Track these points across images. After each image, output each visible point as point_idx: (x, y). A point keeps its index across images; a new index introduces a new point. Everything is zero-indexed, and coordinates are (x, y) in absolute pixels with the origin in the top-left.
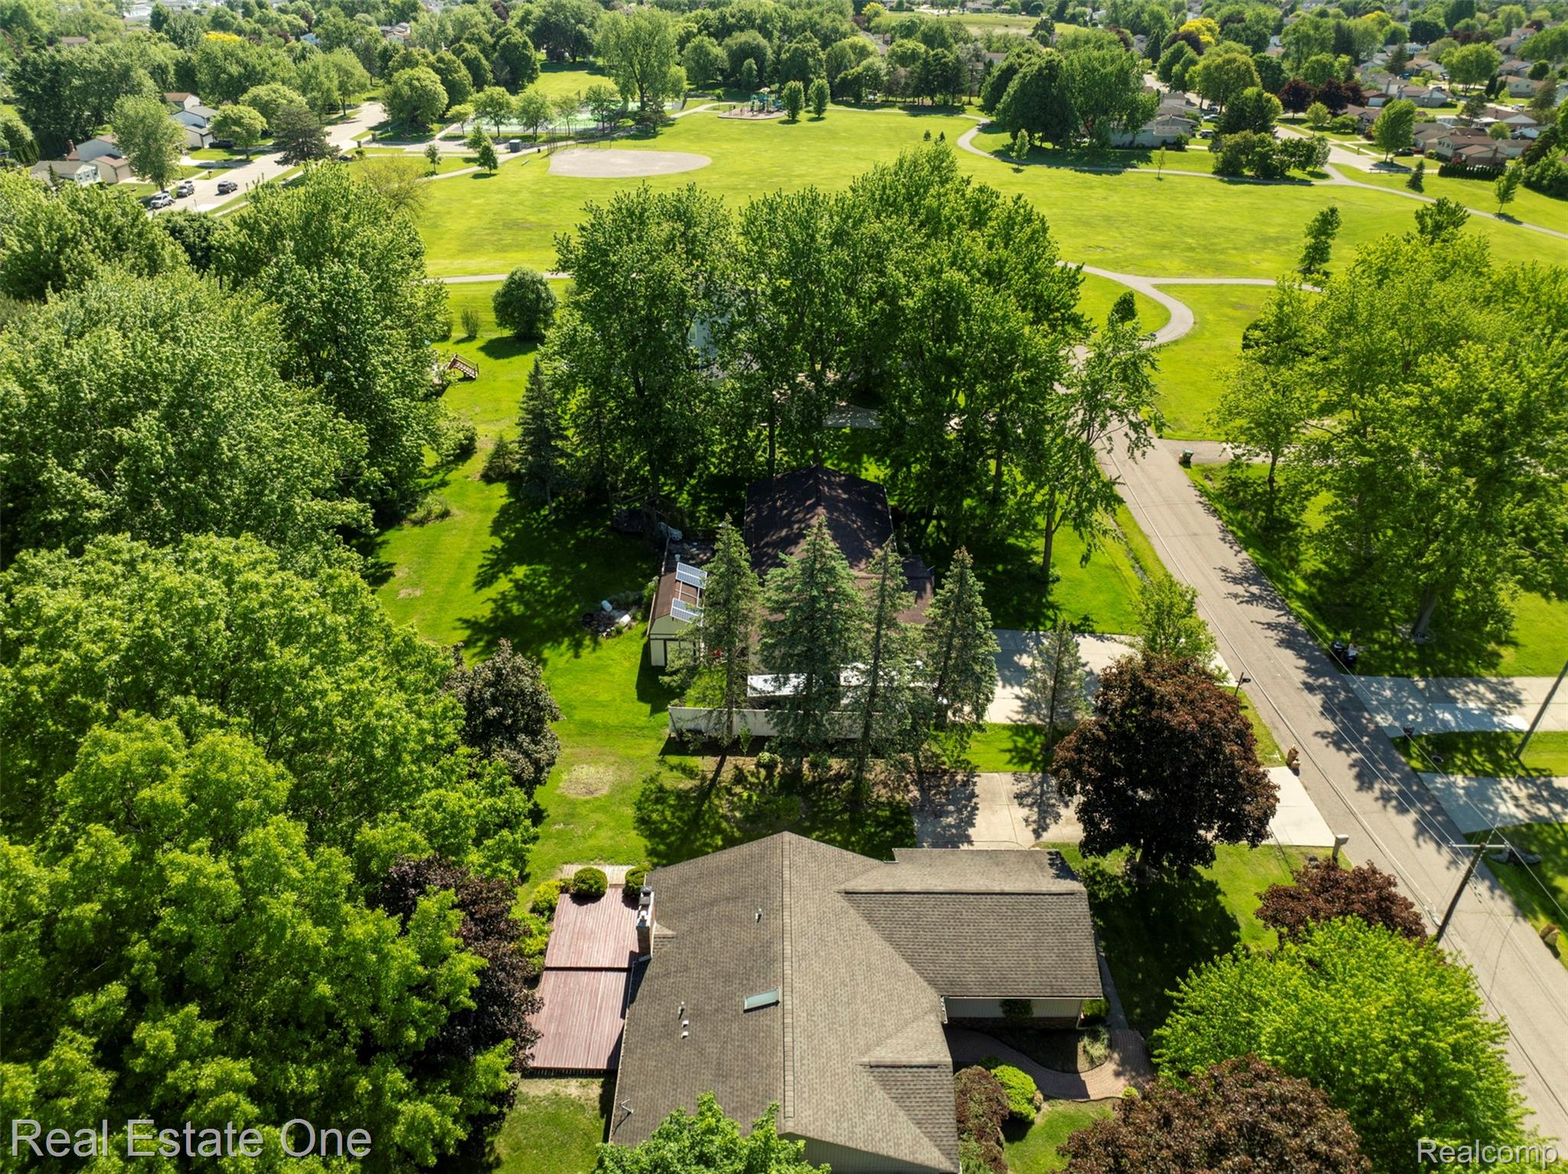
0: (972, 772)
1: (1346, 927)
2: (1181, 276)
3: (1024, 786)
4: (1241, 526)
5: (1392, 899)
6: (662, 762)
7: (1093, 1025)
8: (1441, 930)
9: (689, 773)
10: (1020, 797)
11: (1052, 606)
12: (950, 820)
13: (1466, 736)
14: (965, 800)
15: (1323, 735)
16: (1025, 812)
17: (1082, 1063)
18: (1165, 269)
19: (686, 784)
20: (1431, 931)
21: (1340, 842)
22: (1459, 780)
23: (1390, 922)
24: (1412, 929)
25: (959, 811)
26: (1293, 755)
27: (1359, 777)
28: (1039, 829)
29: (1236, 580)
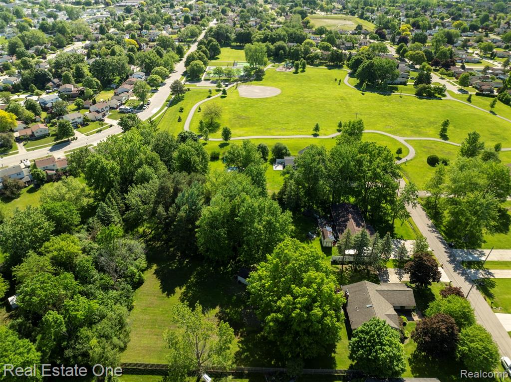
0: (386, 268)
1: (453, 296)
2: (411, 137)
3: (396, 271)
4: (430, 214)
5: (460, 292)
6: (332, 266)
7: (413, 310)
8: (467, 296)
9: (338, 268)
10: (396, 273)
11: (395, 234)
12: (385, 277)
13: (474, 262)
14: (386, 273)
15: (447, 261)
16: (397, 276)
17: (413, 316)
18: (406, 134)
19: (338, 270)
20: (466, 296)
21: (451, 281)
22: (472, 270)
23: (459, 295)
24: (462, 296)
25: (386, 276)
26: (442, 265)
27: (454, 269)
28: (400, 279)
29: (430, 227)
